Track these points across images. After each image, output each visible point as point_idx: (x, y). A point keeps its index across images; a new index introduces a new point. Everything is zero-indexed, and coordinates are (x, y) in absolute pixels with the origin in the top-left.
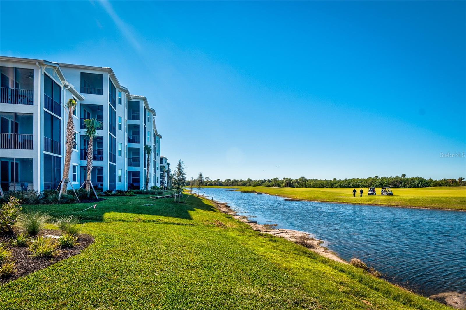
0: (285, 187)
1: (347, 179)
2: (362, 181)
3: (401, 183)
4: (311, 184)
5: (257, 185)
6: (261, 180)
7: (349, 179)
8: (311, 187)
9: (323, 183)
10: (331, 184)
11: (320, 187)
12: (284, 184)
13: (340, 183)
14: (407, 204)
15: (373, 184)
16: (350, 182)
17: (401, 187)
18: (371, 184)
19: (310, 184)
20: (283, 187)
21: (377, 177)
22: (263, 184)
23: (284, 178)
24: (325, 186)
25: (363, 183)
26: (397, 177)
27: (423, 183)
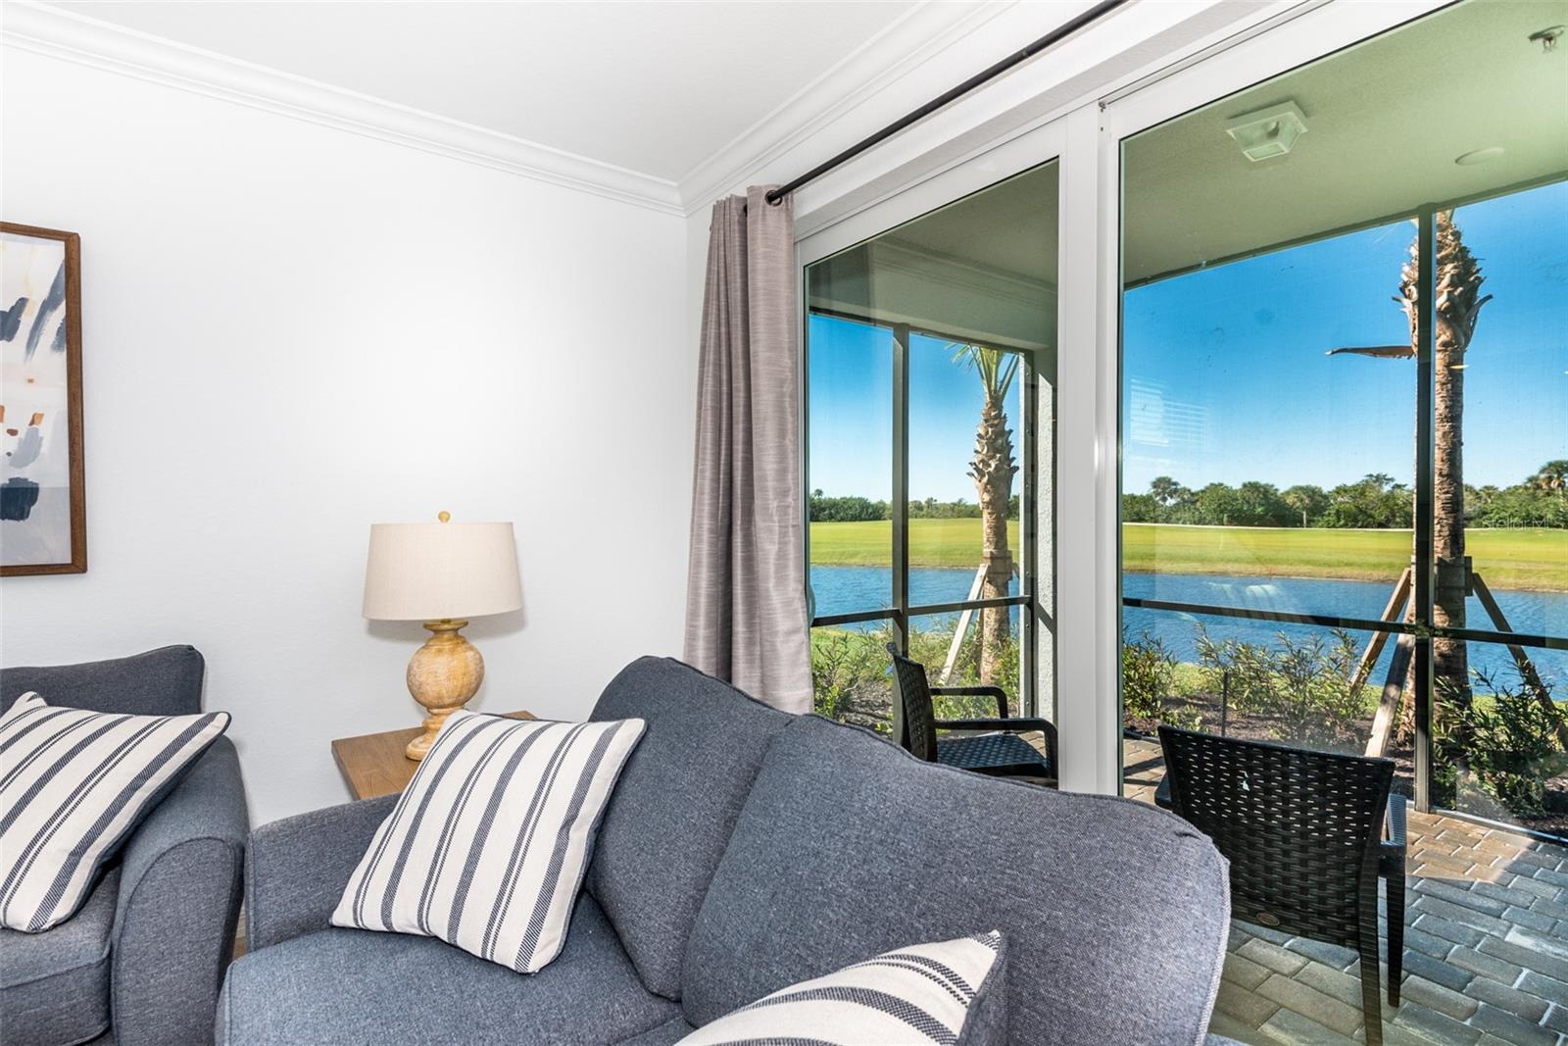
27: (870, 511)
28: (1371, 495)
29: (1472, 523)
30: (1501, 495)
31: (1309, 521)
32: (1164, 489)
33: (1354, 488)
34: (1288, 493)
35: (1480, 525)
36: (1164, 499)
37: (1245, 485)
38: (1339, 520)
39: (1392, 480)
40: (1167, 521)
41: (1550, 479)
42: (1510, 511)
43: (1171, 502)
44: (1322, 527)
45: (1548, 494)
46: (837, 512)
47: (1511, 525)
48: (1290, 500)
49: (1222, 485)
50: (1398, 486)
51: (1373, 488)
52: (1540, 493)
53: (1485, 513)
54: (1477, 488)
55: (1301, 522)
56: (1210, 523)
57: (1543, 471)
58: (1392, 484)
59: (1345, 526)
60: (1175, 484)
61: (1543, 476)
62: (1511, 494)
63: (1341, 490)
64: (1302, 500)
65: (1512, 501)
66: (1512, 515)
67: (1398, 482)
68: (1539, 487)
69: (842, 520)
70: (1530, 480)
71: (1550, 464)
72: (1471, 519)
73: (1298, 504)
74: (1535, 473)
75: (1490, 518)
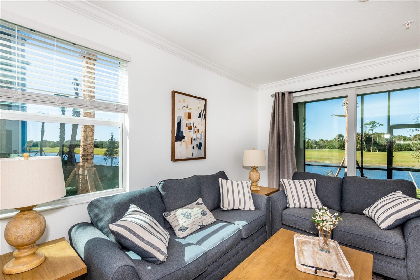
29: (324, 148)
30: (329, 142)
35: (325, 149)
39: (308, 138)
41: (338, 138)
42: (331, 145)
45: (338, 142)
47: (331, 149)
50: (310, 140)
52: (336, 141)
53: (326, 146)
57: (337, 136)
58: (308, 139)
62: (330, 141)
65: (331, 143)
66: (331, 146)
67: (309, 139)
70: (334, 138)
75: (327, 147)
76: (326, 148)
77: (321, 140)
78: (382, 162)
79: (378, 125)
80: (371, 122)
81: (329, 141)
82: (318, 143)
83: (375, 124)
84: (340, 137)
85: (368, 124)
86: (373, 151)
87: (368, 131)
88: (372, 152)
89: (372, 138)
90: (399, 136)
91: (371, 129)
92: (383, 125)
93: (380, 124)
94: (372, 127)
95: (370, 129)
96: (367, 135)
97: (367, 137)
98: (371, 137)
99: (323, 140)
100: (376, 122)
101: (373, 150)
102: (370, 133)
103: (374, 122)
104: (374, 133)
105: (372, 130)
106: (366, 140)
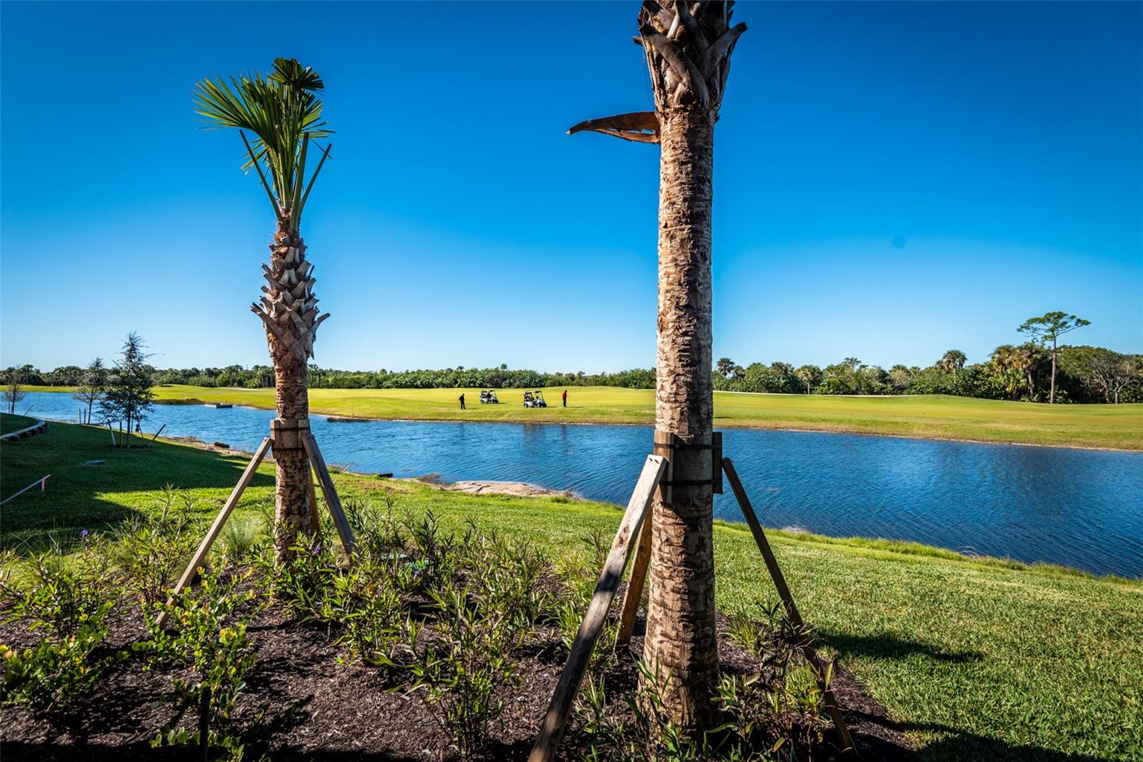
0: (261, 387)
1: (410, 372)
2: (438, 375)
3: (505, 379)
4: (330, 379)
5: (171, 383)
6: (184, 371)
7: (413, 372)
8: (329, 387)
9: (358, 378)
10: (377, 380)
11: (351, 387)
12: (256, 381)
13: (395, 379)
14: (561, 419)
15: (459, 381)
16: (415, 378)
17: (505, 387)
18: (457, 382)
19: (328, 381)
20: (255, 387)
21: (461, 368)
22: (191, 379)
23: (257, 367)
24: (364, 385)
25: (440, 380)
26: (497, 370)
27: (537, 381)
28: (847, 372)
29: (905, 392)
30: (921, 374)
31: (811, 390)
32: (726, 366)
33: (838, 367)
34: (799, 370)
35: (909, 394)
36: (725, 374)
37: (773, 365)
38: (829, 390)
39: (860, 362)
40: (727, 389)
41: (949, 362)
42: (927, 383)
43: (730, 376)
44: (819, 394)
45: (948, 372)
46: (515, 381)
47: (928, 393)
48: (800, 375)
49: (759, 364)
50: (863, 366)
51: (848, 367)
52: (943, 372)
53: (912, 385)
54: (909, 368)
55: (806, 390)
56: (753, 391)
57: (944, 357)
58: (860, 365)
59: (833, 393)
60: (732, 363)
61: (945, 360)
62: (927, 372)
63: (831, 369)
64: (807, 375)
65: (928, 377)
66: (928, 387)
67: (863, 363)
68: (943, 367)
69: (518, 387)
70: (938, 363)
71: (949, 353)
72: (906, 389)
73: (805, 378)
74: (940, 358)
75: (915, 389)
76: (913, 391)
77: (898, 367)
78: (1078, 436)
79: (1072, 323)
80: (1050, 315)
81: (922, 369)
82: (888, 377)
83: (1061, 321)
84: (954, 360)
85: (1041, 321)
86: (1055, 402)
87: (1040, 340)
88: (1051, 406)
89: (1054, 363)
90: (1137, 356)
91: (1050, 333)
92: (1087, 323)
93: (1079, 321)
94: (1052, 330)
95: (1047, 334)
96: (1037, 352)
97: (1036, 359)
98: (1050, 358)
99: (903, 368)
100: (1066, 315)
101: (1054, 397)
102: (1046, 347)
103: (1060, 315)
104: (1060, 348)
105: (1053, 338)
106: (1035, 367)
